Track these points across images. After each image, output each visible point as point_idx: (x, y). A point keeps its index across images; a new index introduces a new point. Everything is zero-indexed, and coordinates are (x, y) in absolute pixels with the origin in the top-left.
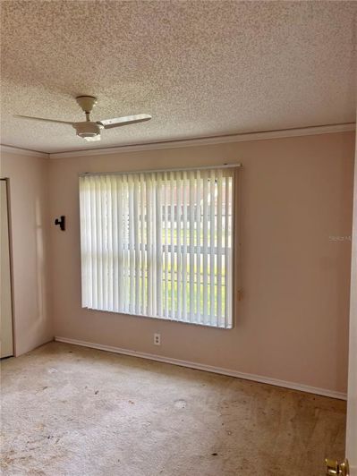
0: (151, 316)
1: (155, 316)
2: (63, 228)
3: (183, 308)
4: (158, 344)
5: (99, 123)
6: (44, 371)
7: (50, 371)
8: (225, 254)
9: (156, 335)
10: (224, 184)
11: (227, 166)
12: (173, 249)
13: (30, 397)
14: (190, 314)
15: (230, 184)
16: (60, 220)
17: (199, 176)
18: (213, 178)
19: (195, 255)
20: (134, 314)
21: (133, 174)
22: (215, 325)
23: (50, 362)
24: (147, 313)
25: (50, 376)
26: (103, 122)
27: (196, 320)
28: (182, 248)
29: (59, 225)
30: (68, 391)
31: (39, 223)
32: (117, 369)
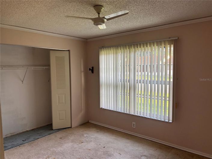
0: (131, 113)
1: (133, 114)
2: (93, 72)
3: (147, 111)
4: (135, 127)
5: (104, 18)
6: (83, 135)
7: (85, 135)
8: (169, 84)
9: (133, 123)
10: (169, 48)
11: (170, 39)
12: (142, 81)
13: (75, 146)
14: (150, 114)
15: (172, 48)
16: (91, 69)
17: (155, 45)
18: (163, 46)
19: (153, 85)
20: (123, 112)
21: (123, 46)
22: (163, 120)
23: (85, 131)
24: (129, 112)
25: (85, 137)
26: (106, 17)
27: (153, 117)
28: (147, 81)
29: (91, 71)
30: (92, 145)
31: (82, 70)
32: (115, 138)
